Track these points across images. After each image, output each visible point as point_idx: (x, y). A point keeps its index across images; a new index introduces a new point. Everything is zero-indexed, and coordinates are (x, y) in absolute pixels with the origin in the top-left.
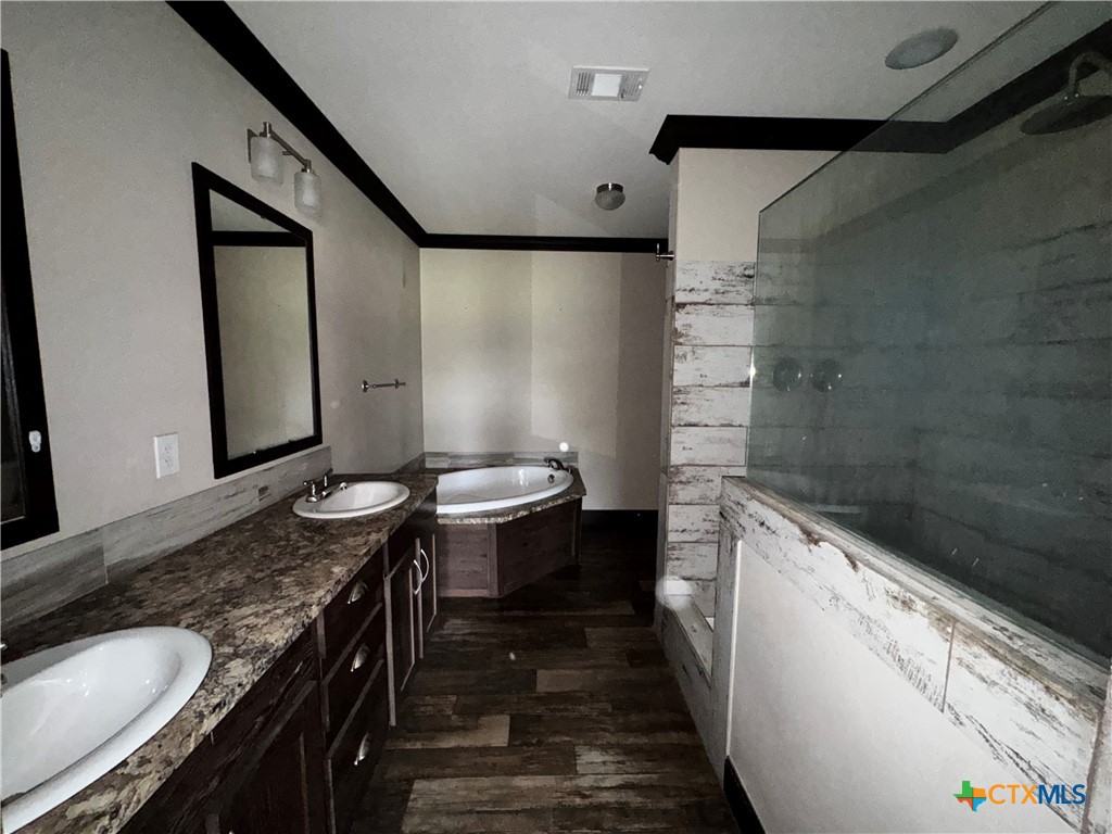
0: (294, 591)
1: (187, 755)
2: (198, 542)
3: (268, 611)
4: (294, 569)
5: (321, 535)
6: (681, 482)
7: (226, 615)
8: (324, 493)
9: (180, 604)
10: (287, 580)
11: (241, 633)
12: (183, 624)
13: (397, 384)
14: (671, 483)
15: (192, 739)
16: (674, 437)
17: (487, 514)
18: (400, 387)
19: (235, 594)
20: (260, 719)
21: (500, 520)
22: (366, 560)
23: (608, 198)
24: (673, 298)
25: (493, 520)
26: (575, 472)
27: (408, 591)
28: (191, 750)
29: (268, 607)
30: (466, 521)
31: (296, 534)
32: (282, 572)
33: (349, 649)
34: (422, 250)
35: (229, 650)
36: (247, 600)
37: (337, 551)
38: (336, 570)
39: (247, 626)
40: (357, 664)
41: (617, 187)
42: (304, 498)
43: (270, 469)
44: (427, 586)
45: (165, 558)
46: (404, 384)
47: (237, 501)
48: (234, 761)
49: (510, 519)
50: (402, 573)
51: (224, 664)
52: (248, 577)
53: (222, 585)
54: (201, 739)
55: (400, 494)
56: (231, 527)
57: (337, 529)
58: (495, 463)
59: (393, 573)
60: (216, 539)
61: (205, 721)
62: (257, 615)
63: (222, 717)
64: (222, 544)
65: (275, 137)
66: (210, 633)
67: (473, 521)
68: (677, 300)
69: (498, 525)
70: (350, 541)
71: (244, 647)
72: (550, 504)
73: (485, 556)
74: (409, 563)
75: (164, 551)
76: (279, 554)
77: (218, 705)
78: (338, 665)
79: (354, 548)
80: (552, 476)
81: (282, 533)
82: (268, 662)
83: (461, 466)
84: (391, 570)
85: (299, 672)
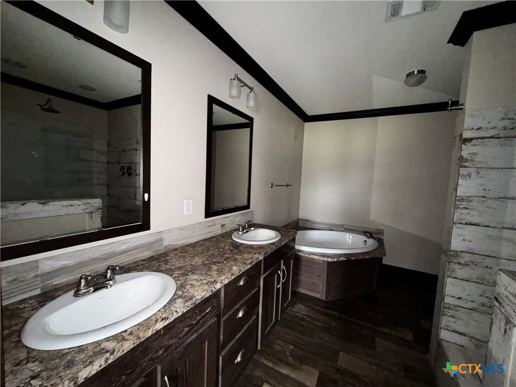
0: (214, 273)
1: (147, 337)
2: (195, 242)
3: (201, 280)
4: (219, 263)
5: (236, 249)
6: (460, 263)
7: (188, 277)
8: (245, 231)
9: (177, 267)
10: (214, 267)
11: (188, 287)
12: (173, 276)
13: (288, 186)
14: (449, 262)
15: (151, 330)
16: (455, 231)
17: (323, 255)
18: (289, 187)
19: (196, 268)
20: (187, 329)
21: (329, 260)
22: (249, 266)
23: (414, 79)
24: (461, 135)
25: (325, 259)
26: (380, 241)
27: (274, 286)
28: (149, 335)
29: (203, 278)
30: (311, 256)
31: (228, 247)
32: (214, 263)
33: (237, 307)
34: (305, 123)
35: (180, 293)
36: (197, 272)
37: (239, 259)
38: (234, 268)
39: (191, 284)
40: (240, 315)
41: (422, 72)
42: (237, 232)
43: (226, 217)
44: (285, 285)
45: (183, 247)
46: (291, 186)
47: (212, 228)
48: (172, 345)
49: (335, 260)
50: (271, 275)
51: (176, 299)
52: (203, 262)
53: (193, 263)
54: (155, 331)
55: (276, 237)
56: (208, 239)
57: (243, 248)
58: (333, 228)
59: (265, 275)
60: (201, 243)
61: (158, 324)
62: (197, 280)
63: (166, 324)
64: (202, 245)
65: (239, 80)
66: (179, 283)
67: (315, 257)
68: (465, 136)
69: (328, 262)
70: (246, 256)
71: (185, 294)
72: (361, 257)
73: (320, 276)
74: (275, 272)
75: (184, 244)
76: (218, 255)
77: (165, 318)
78: (230, 313)
79: (246, 259)
80: (366, 241)
81: (223, 245)
82: (191, 304)
83: (316, 228)
84: (264, 273)
85: (208, 312)
